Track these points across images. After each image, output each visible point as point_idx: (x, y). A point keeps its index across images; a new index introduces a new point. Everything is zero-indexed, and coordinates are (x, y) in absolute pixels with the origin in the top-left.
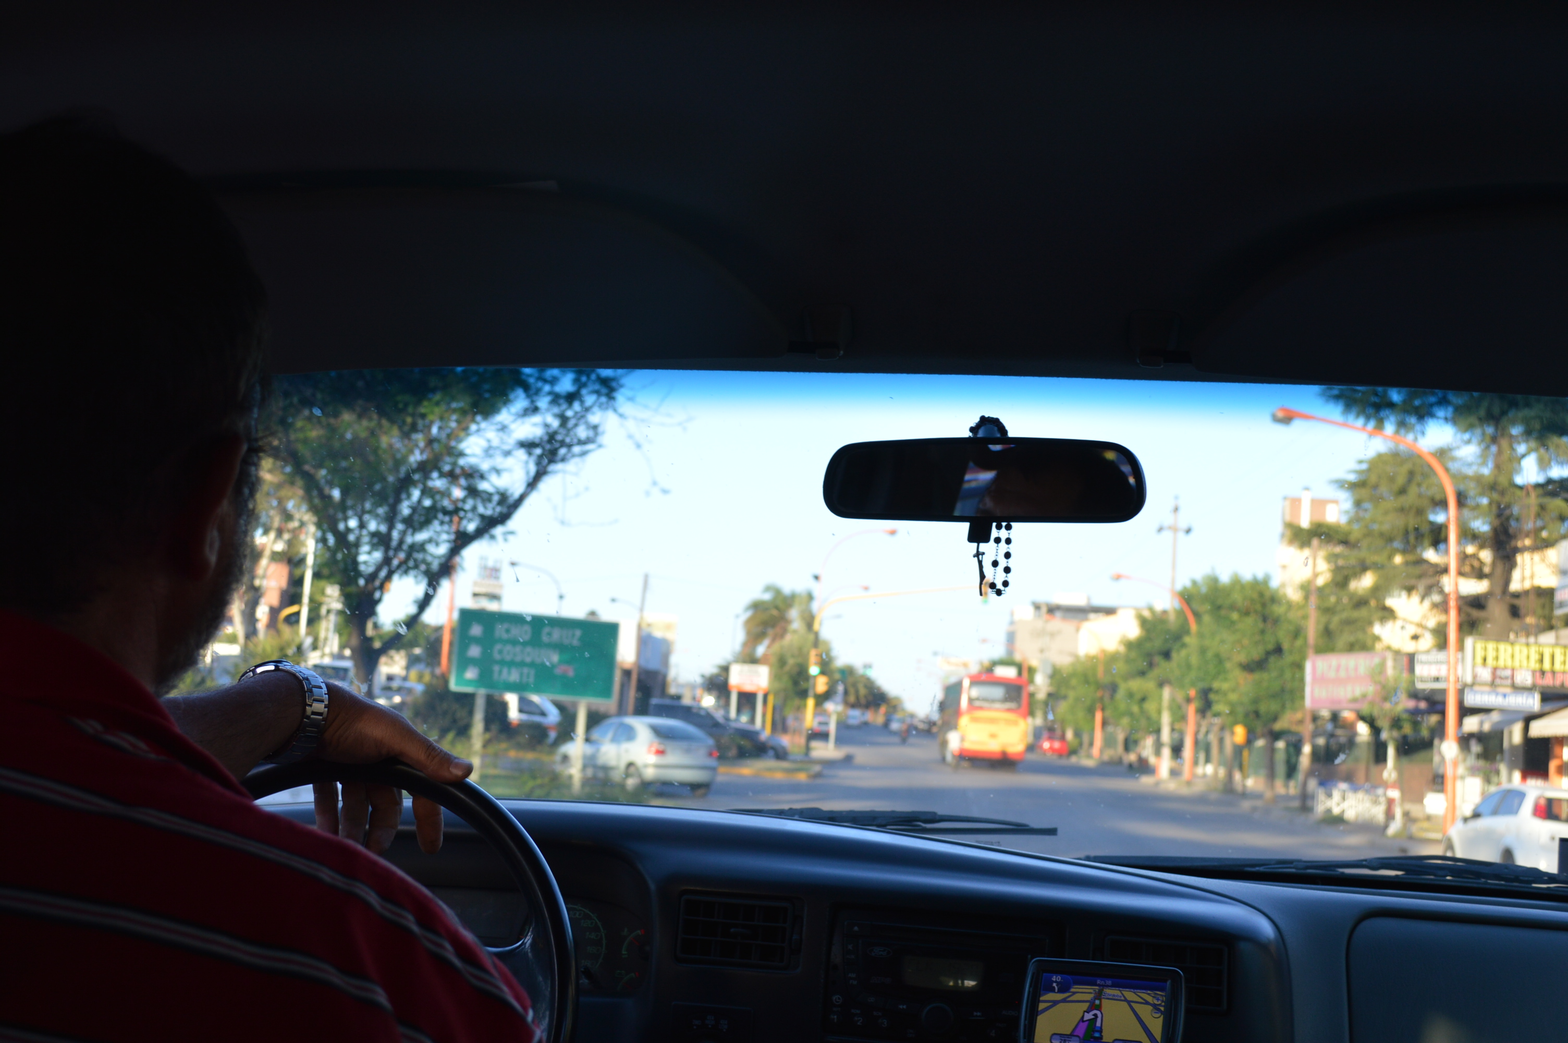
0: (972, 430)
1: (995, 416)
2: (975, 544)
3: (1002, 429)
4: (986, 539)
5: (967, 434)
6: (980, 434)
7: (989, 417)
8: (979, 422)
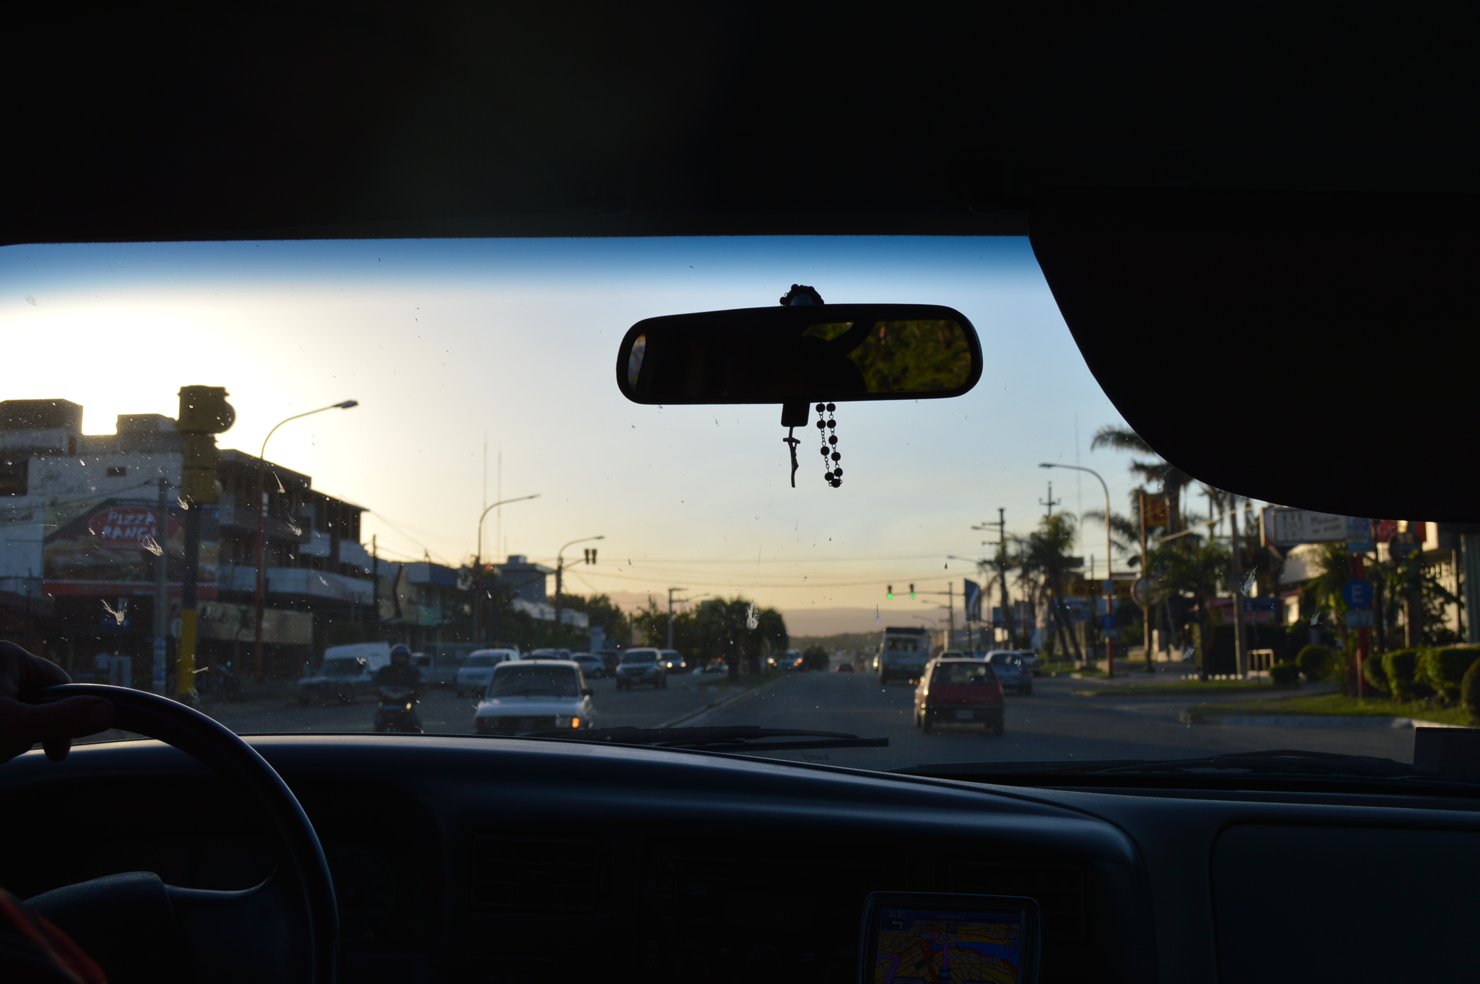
0: (783, 300)
1: (808, 285)
2: (788, 428)
3: (817, 298)
4: (803, 422)
5: (779, 304)
6: (793, 303)
7: (802, 286)
8: (791, 292)
